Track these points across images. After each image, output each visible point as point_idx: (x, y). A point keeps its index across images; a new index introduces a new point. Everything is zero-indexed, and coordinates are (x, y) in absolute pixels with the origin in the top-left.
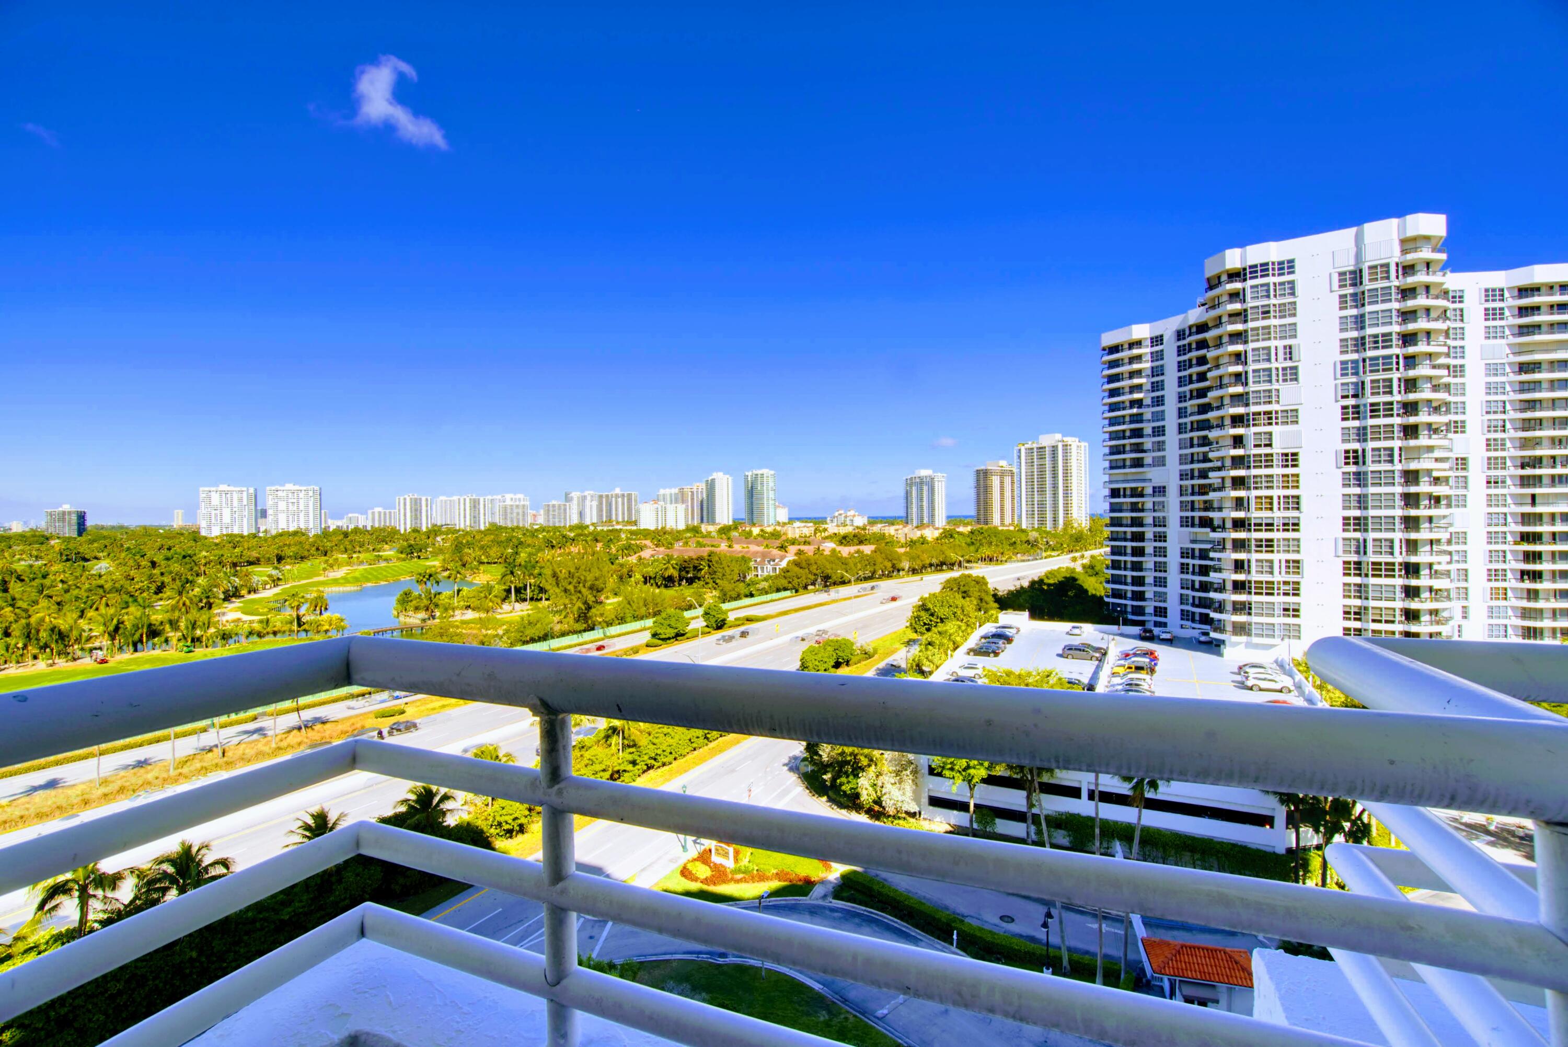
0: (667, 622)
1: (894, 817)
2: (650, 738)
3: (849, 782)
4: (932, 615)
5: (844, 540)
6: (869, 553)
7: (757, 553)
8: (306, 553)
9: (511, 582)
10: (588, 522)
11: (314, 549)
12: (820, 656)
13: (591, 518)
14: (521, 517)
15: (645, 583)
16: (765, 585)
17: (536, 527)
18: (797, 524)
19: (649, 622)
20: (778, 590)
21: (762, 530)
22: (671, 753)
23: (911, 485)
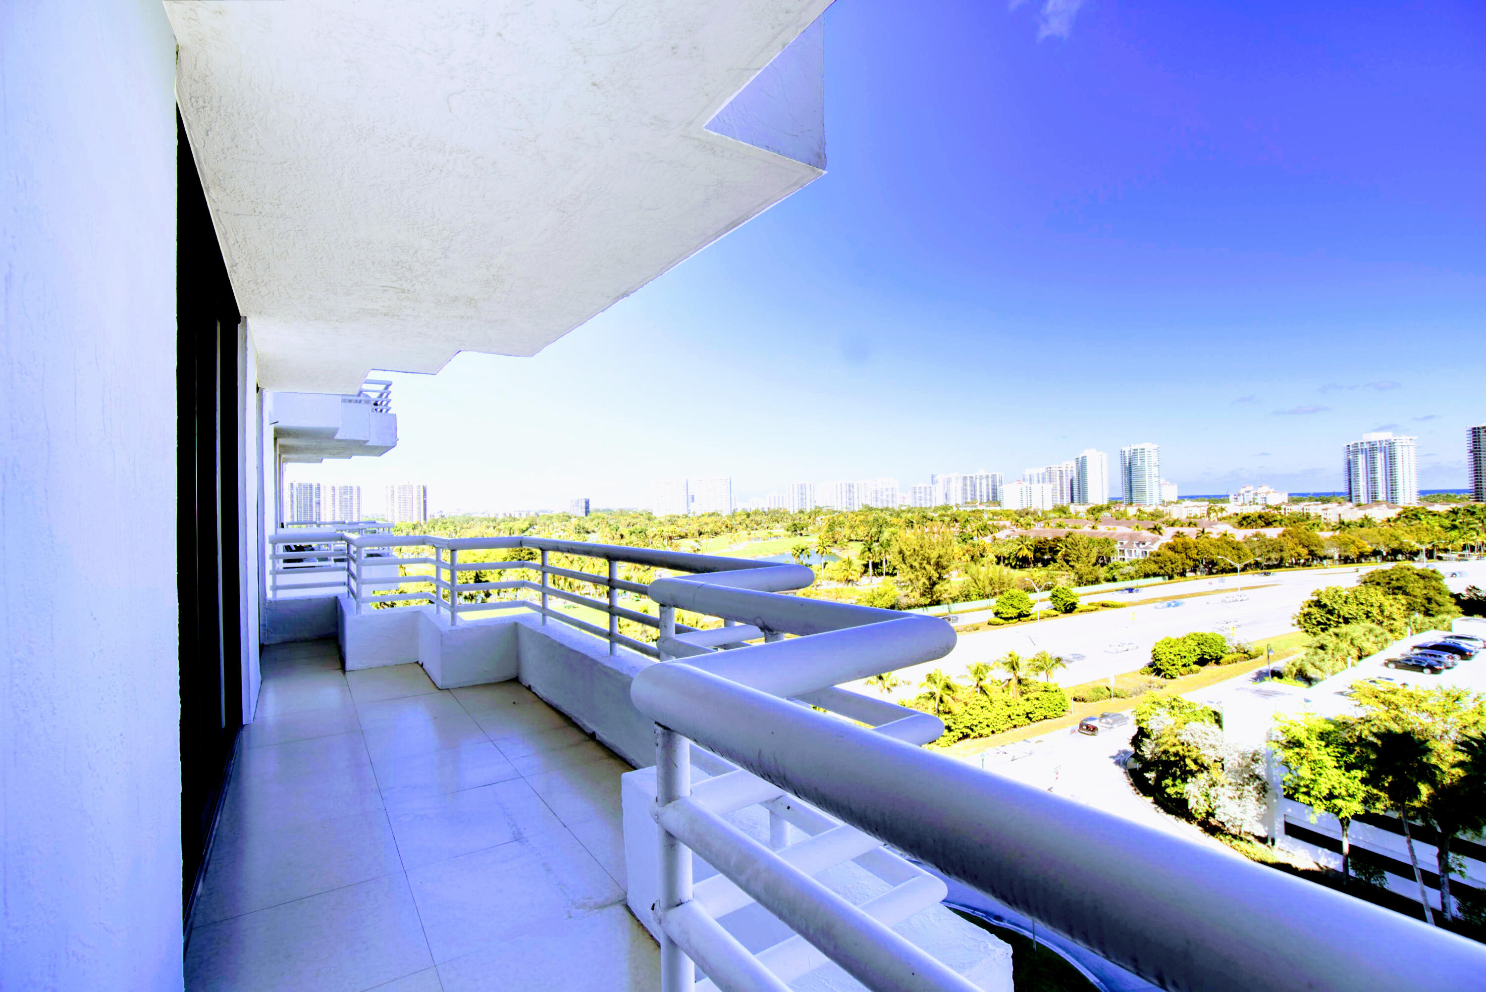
0: (1010, 602)
1: (1235, 837)
2: (967, 708)
3: (1174, 785)
4: (1331, 612)
5: (1245, 521)
6: (1275, 536)
7: (1124, 535)
8: (719, 530)
9: (869, 558)
10: (952, 503)
11: (724, 526)
12: (1177, 649)
13: (956, 499)
14: (890, 499)
15: (998, 563)
16: (1131, 570)
17: (903, 508)
18: (1187, 503)
19: (992, 602)
20: (1147, 576)
21: (1139, 510)
22: (988, 726)
23: (1355, 453)
